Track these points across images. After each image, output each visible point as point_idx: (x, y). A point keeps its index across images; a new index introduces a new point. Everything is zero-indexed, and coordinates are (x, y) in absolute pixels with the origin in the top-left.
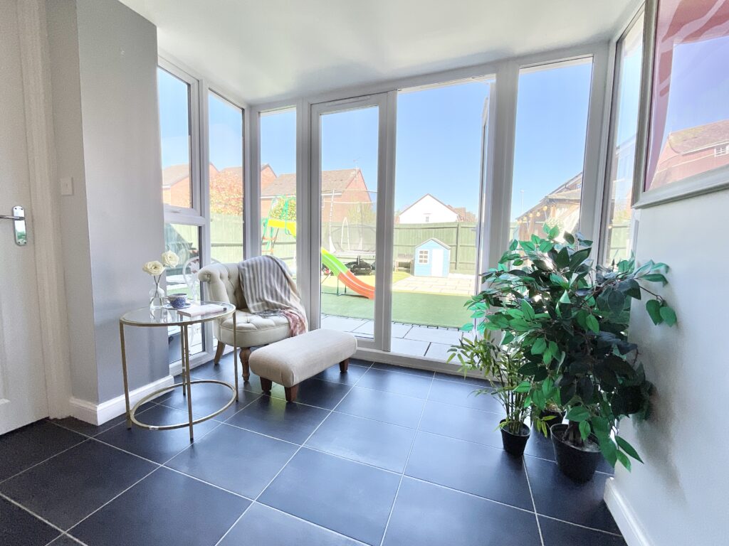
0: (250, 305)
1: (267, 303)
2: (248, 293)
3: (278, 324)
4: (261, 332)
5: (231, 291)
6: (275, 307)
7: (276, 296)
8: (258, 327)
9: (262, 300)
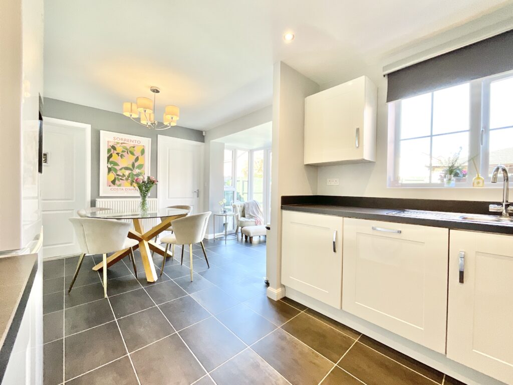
0: (246, 216)
1: (251, 215)
2: (246, 212)
3: (252, 221)
4: (247, 223)
5: (241, 211)
6: (253, 216)
7: (254, 213)
8: (246, 221)
9: (249, 214)
